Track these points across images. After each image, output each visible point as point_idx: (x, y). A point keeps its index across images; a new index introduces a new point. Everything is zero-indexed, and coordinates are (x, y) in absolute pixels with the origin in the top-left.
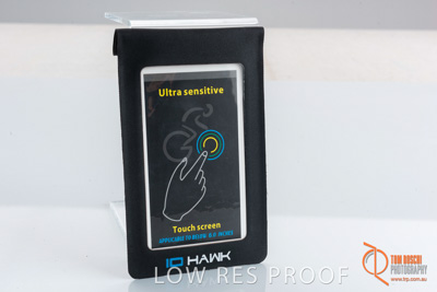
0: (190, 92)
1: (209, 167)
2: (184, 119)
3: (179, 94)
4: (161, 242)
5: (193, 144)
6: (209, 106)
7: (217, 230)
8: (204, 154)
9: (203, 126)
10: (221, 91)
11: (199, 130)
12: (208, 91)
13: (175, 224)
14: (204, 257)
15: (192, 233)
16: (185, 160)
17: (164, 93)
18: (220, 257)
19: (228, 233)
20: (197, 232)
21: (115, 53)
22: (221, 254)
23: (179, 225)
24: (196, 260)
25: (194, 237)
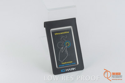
0: (62, 33)
1: (68, 49)
2: (61, 39)
3: (59, 34)
4: (59, 66)
5: (64, 44)
6: (66, 36)
7: (71, 63)
8: (66, 46)
9: (65, 40)
10: (68, 32)
11: (65, 41)
12: (65, 33)
13: (62, 62)
14: (70, 69)
15: (66, 64)
16: (62, 48)
17: (56, 34)
18: (73, 69)
19: (74, 63)
20: (67, 64)
21: (45, 27)
22: (73, 68)
23: (63, 62)
24: (68, 70)
25: (67, 65)
